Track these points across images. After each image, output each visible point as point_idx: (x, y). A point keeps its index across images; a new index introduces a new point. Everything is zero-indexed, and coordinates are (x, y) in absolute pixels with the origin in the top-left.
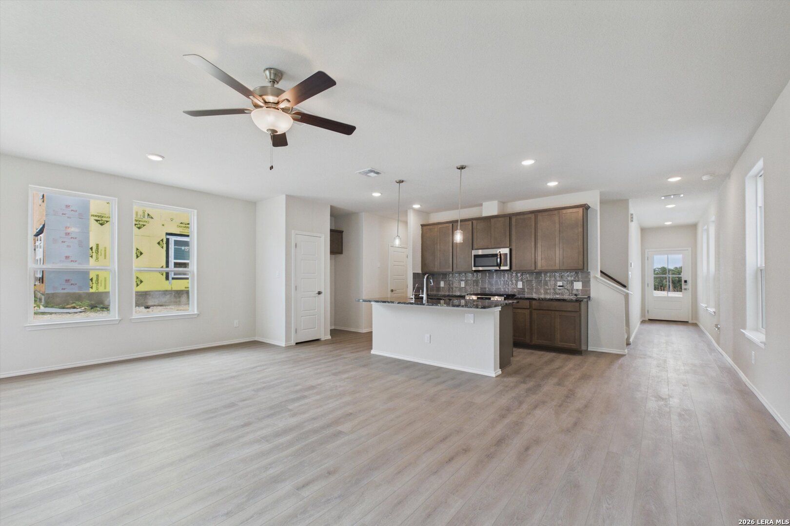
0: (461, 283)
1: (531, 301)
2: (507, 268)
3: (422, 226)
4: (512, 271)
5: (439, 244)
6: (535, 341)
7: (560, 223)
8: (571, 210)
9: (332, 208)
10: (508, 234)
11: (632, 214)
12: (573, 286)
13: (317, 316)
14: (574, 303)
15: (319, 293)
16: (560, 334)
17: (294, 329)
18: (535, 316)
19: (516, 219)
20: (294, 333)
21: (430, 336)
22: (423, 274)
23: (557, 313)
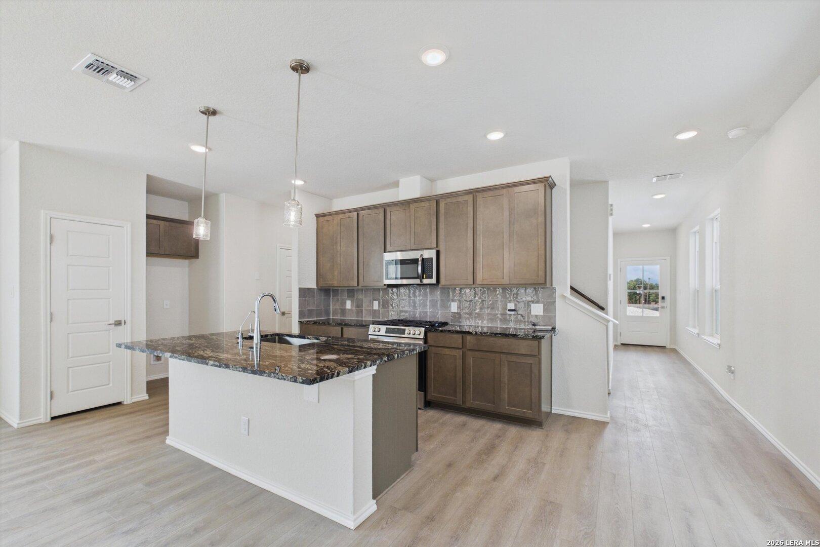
0: (373, 303)
1: (464, 335)
2: (434, 281)
3: (318, 216)
4: (440, 286)
5: (339, 245)
6: (471, 402)
7: (511, 210)
8: (526, 187)
9: (149, 179)
10: (434, 227)
11: (612, 205)
12: (530, 310)
13: (111, 363)
14: (530, 339)
15: (118, 323)
16: (508, 392)
17: (46, 392)
18: (470, 361)
19: (446, 204)
20: (47, 399)
21: (249, 421)
22: (319, 289)
23: (503, 357)
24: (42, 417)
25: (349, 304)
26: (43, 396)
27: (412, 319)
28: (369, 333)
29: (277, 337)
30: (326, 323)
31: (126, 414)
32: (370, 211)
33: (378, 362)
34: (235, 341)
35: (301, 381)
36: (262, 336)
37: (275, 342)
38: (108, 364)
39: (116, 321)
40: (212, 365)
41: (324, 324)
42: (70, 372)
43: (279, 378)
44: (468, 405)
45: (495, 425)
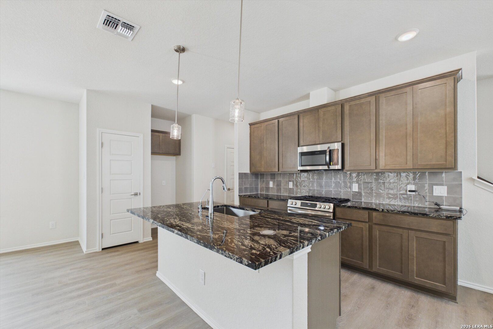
0: (289, 183)
1: (370, 211)
2: (339, 167)
3: (251, 125)
4: (344, 171)
5: (265, 143)
6: (377, 268)
8: (433, 83)
9: (153, 107)
10: (339, 125)
12: (433, 192)
13: (132, 218)
14: (443, 219)
15: (136, 194)
16: (416, 264)
17: (100, 234)
18: (376, 232)
19: (350, 106)
20: (100, 238)
21: (205, 274)
22: (252, 174)
23: (412, 233)
24: (97, 248)
25: (271, 184)
26: (98, 236)
27: (319, 196)
28: (288, 206)
29: (225, 207)
30: (257, 197)
31: (139, 250)
32: (287, 118)
33: (313, 241)
34: (197, 211)
35: (247, 264)
36: (214, 207)
37: (223, 213)
38: (131, 218)
39: (135, 193)
40: (177, 234)
41: (255, 197)
42: (112, 222)
43: (226, 256)
44: (374, 270)
45: (403, 292)
